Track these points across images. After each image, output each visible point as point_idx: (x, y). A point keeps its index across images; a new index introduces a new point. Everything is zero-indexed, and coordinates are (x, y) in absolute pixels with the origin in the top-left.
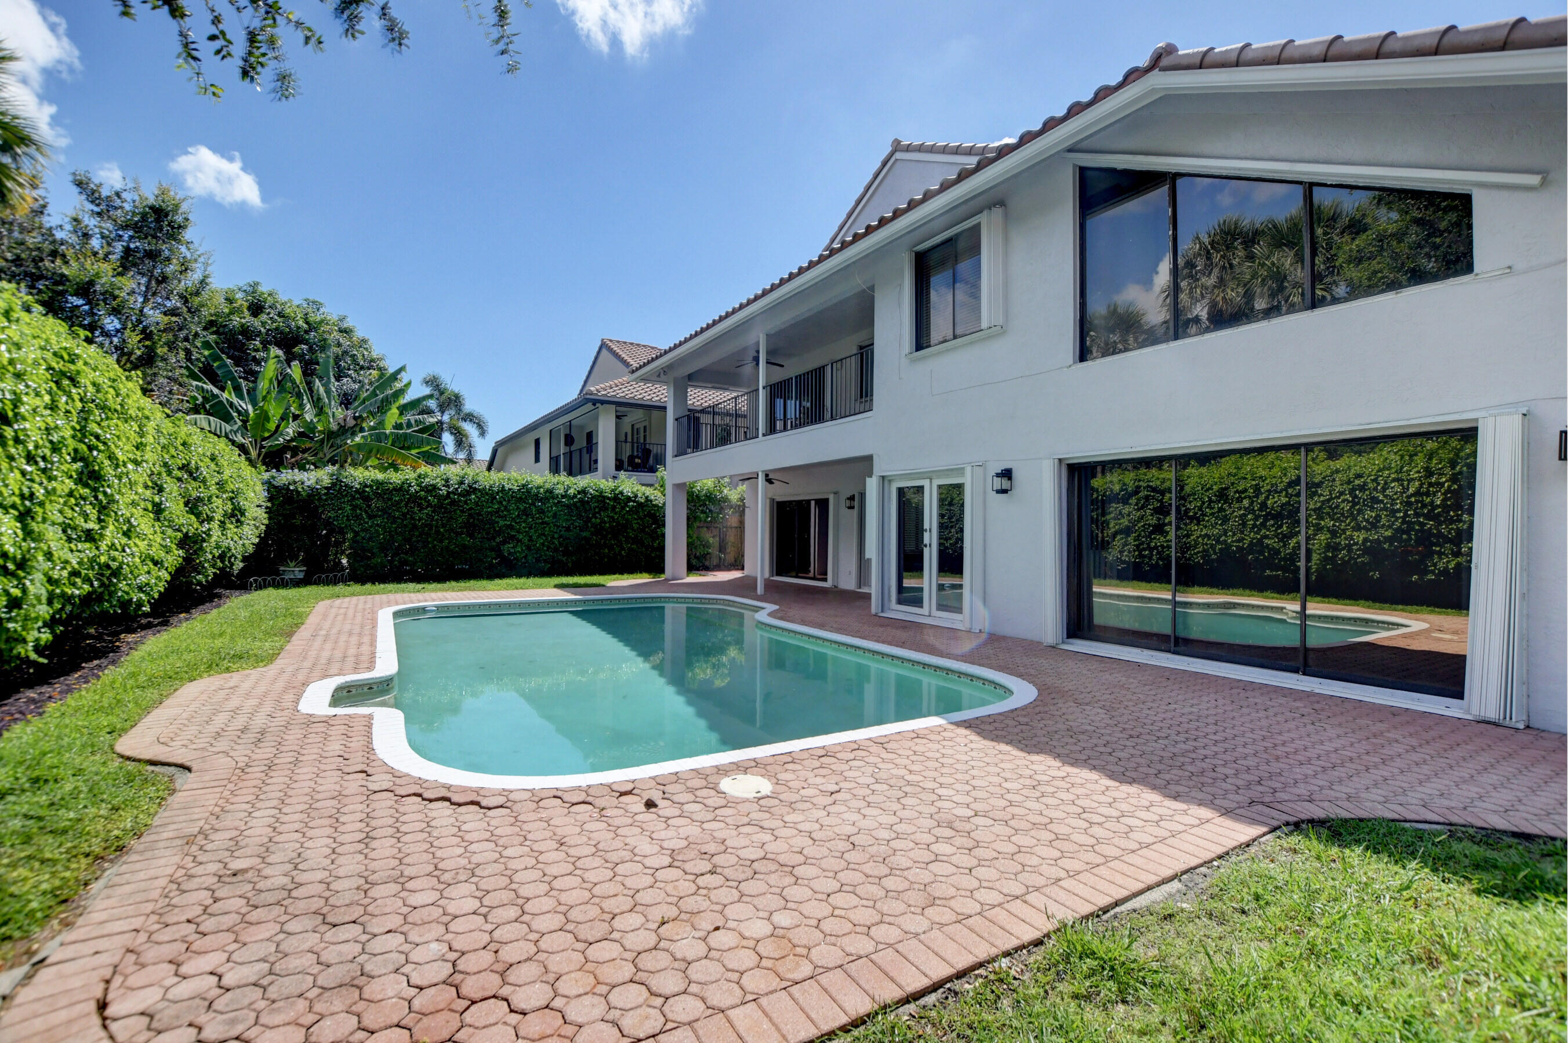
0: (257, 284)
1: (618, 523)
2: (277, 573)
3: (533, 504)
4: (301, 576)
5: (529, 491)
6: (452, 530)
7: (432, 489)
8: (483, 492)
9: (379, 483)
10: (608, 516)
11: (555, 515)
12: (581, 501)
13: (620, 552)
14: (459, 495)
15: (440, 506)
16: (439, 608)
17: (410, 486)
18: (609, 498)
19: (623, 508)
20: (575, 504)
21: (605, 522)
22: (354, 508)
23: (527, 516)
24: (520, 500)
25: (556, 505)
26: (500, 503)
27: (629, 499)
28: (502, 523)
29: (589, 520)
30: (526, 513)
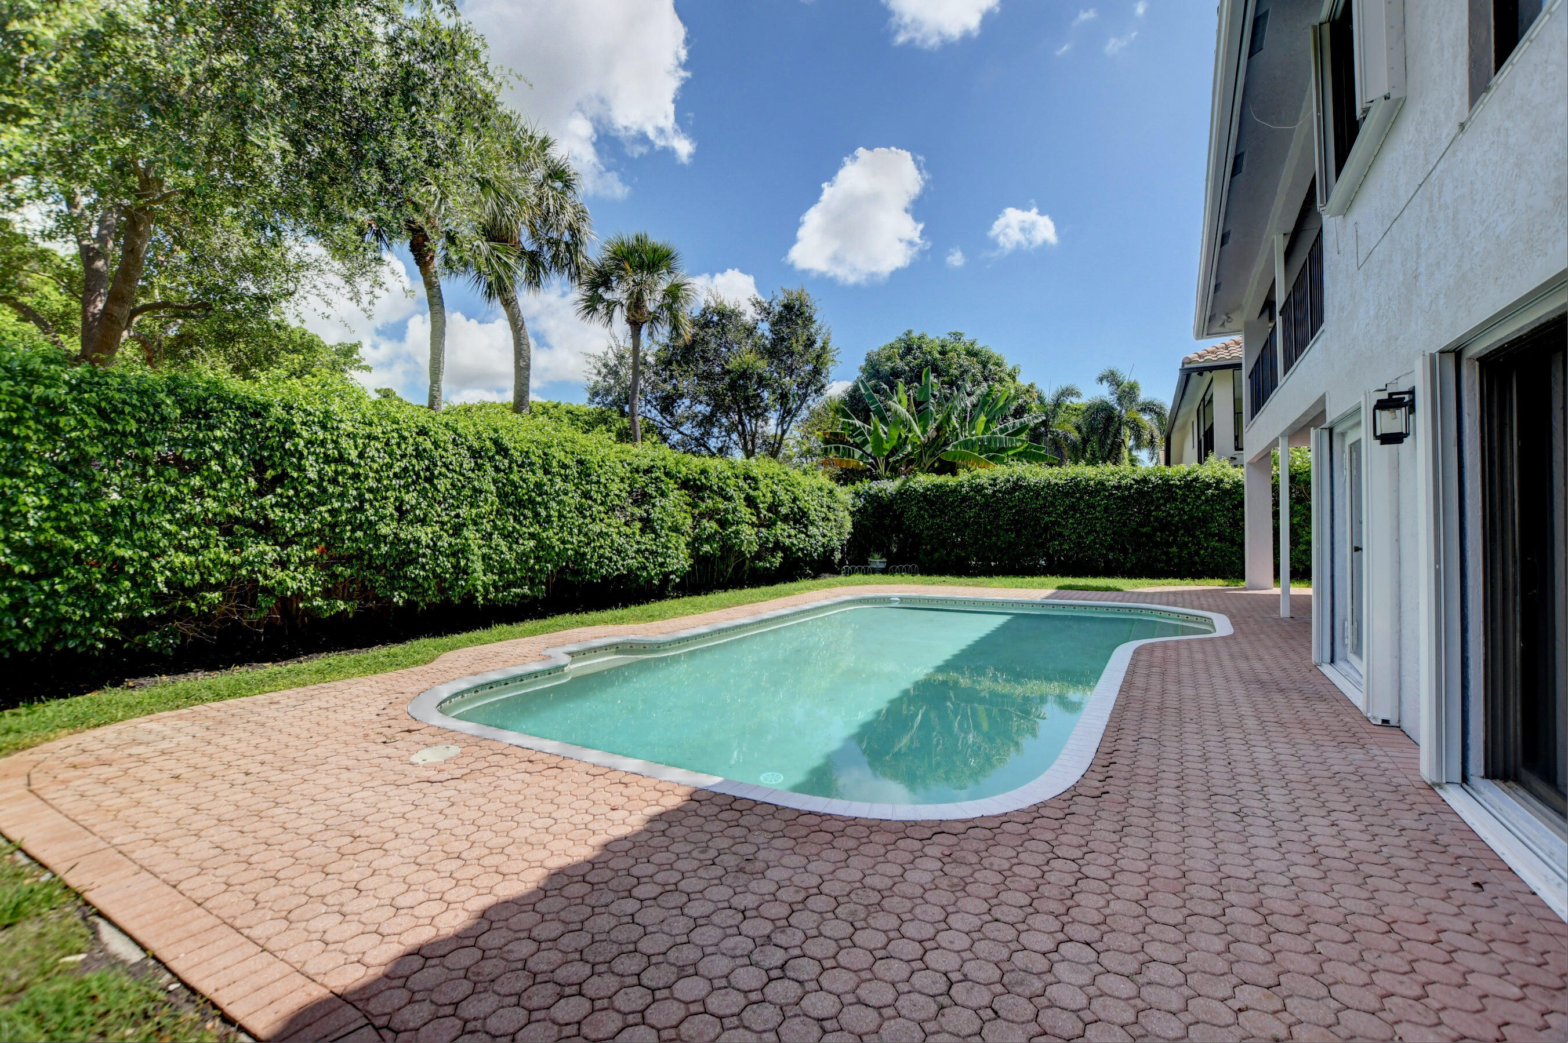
0: (910, 332)
1: (1191, 518)
2: (866, 563)
3: (1082, 498)
4: (883, 566)
5: (1077, 484)
6: (999, 527)
7: (979, 489)
8: (1028, 488)
9: (939, 487)
10: (1176, 508)
11: (1106, 508)
12: (1140, 492)
13: (1197, 553)
14: (1004, 493)
15: (987, 504)
16: (902, 599)
17: (962, 486)
18: (1177, 487)
19: (1198, 497)
20: (1130, 496)
21: (1173, 516)
22: (920, 508)
23: (1075, 511)
24: (1067, 494)
25: (1107, 498)
26: (1045, 498)
27: (1209, 486)
28: (1047, 519)
29: (1149, 514)
30: (1073, 507)
